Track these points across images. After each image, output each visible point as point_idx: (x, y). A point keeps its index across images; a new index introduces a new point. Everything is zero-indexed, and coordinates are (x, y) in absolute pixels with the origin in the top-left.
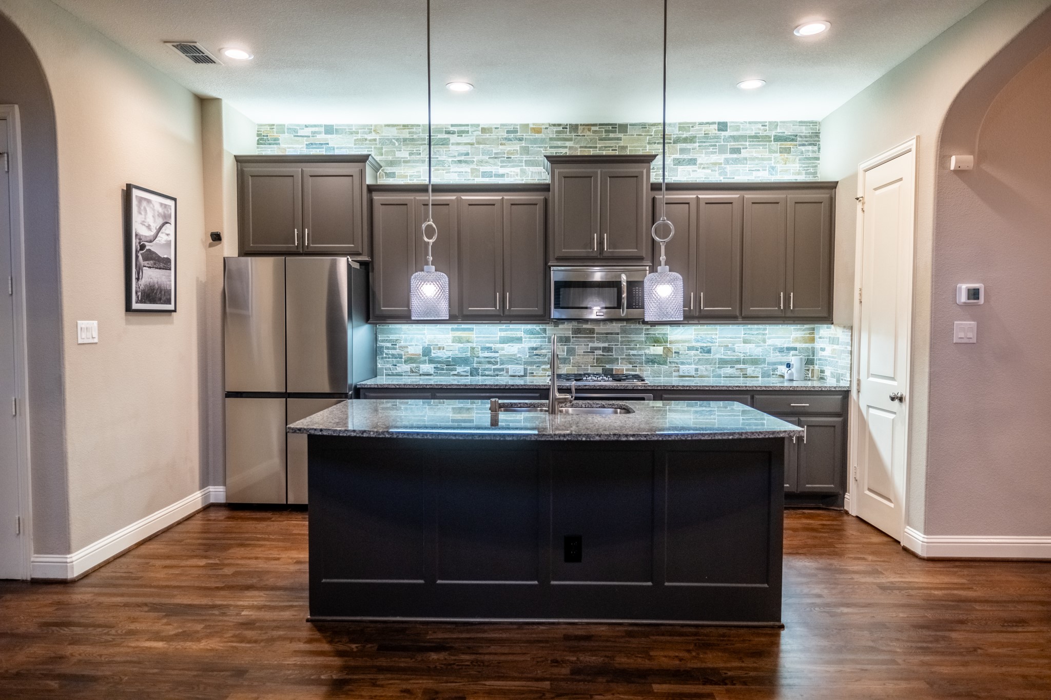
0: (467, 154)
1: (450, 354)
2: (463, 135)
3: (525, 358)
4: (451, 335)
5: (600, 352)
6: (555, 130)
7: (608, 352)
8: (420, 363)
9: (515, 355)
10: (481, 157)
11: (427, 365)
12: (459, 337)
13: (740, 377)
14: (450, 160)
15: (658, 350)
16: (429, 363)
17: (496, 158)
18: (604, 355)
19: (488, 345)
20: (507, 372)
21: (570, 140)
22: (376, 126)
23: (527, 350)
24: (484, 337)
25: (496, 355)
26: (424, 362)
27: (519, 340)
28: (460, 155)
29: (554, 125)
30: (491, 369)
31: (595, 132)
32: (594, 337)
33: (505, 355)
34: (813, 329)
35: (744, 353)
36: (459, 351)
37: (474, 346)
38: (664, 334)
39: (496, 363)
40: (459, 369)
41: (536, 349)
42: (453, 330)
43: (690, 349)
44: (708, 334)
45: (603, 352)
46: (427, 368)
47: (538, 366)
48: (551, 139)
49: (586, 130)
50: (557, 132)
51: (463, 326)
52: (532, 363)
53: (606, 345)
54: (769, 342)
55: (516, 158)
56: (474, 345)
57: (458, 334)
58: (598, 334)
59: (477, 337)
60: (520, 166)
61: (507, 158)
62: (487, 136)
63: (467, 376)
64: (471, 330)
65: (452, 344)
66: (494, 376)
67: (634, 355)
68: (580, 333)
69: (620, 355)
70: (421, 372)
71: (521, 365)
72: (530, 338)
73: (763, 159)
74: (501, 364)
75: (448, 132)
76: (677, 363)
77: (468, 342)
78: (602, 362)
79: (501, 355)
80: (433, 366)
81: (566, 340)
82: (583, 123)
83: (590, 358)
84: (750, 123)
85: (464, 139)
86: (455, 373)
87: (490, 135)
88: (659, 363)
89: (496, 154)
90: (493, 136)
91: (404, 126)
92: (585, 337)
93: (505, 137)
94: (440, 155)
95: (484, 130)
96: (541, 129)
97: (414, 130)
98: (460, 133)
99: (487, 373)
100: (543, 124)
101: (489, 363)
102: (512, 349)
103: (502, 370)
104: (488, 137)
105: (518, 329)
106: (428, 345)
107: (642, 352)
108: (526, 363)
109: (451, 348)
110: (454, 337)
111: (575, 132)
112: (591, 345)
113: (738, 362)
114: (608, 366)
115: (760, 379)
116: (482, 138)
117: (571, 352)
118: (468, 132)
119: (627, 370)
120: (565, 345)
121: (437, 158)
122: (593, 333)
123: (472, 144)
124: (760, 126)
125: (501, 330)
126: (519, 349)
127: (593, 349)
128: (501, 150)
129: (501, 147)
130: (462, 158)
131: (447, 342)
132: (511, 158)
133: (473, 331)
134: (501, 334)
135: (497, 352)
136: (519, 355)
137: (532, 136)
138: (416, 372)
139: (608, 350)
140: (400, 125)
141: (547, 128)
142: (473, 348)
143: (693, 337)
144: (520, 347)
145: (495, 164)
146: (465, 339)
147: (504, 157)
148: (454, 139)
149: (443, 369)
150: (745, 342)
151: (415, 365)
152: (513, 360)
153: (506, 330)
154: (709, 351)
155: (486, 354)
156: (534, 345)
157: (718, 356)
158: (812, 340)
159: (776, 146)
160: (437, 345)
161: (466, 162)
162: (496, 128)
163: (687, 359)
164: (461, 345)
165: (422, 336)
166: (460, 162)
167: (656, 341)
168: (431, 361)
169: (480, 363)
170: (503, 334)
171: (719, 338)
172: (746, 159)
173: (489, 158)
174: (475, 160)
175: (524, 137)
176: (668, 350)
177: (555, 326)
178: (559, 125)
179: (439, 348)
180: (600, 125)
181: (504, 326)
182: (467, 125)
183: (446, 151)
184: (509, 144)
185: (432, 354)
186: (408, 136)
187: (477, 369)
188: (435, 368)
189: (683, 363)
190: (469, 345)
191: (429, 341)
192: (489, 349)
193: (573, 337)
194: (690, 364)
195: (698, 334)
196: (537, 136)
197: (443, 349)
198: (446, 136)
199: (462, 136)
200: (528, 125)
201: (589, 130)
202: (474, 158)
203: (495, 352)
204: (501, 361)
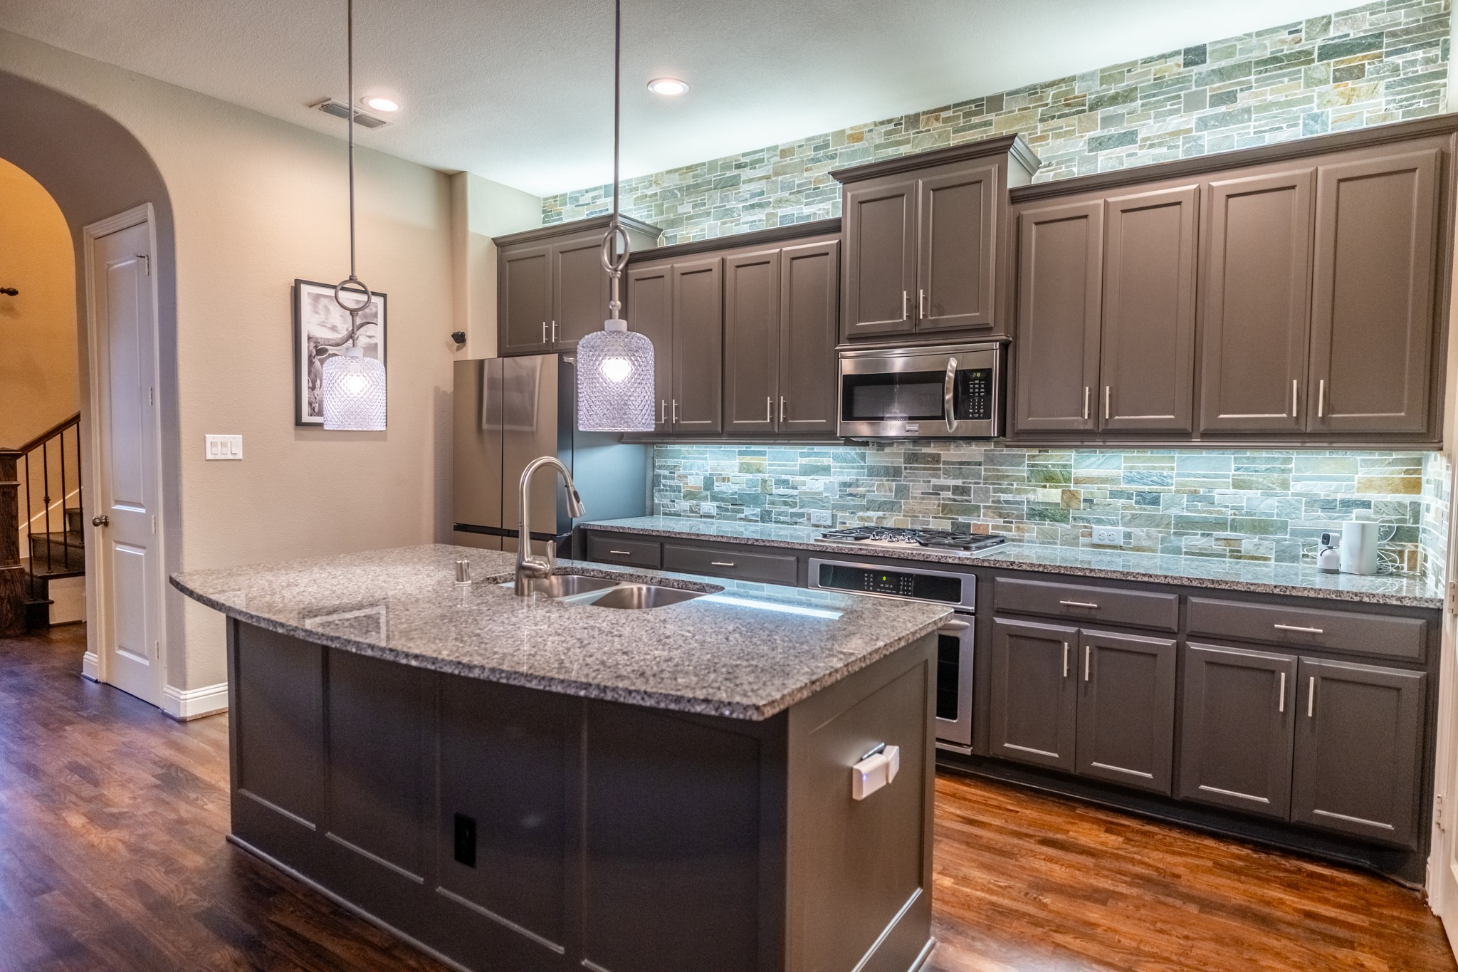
0: (762, 193)
1: (736, 488)
2: (757, 166)
3: (833, 500)
4: (737, 461)
5: (949, 494)
6: (883, 131)
7: (962, 494)
8: (701, 499)
9: (820, 494)
10: (780, 194)
11: (709, 503)
12: (747, 464)
13: (1224, 556)
14: (741, 205)
15: (1053, 495)
16: (711, 501)
17: (799, 192)
18: (955, 500)
19: (784, 477)
20: (809, 519)
21: (907, 142)
22: (657, 175)
23: (836, 486)
24: (779, 465)
25: (795, 492)
26: (705, 498)
27: (826, 470)
28: (753, 196)
29: (882, 123)
30: (787, 513)
31: (946, 120)
32: (939, 469)
33: (806, 493)
34: (1419, 462)
35: (1233, 507)
36: (747, 484)
37: (767, 478)
38: (1065, 466)
39: (794, 505)
40: (748, 511)
41: (850, 485)
42: (741, 453)
43: (1114, 494)
44: (1154, 468)
45: (953, 494)
46: (708, 506)
47: (852, 513)
48: (877, 147)
49: (932, 120)
50: (889, 133)
51: (754, 448)
52: (843, 508)
53: (959, 482)
54: (1296, 487)
55: (827, 187)
56: (766, 476)
57: (747, 459)
58: (946, 463)
59: (770, 465)
60: (831, 199)
61: (814, 189)
62: (788, 160)
63: (757, 521)
64: (763, 454)
65: (738, 474)
66: (791, 524)
67: (1007, 502)
68: (917, 461)
69: (982, 501)
70: (701, 513)
71: (828, 509)
72: (841, 467)
73: (1290, 104)
74: (802, 507)
75: (739, 166)
76: (1088, 521)
77: (759, 471)
78: (951, 512)
79: (801, 493)
80: (715, 504)
81: (895, 473)
82: (926, 109)
83: (933, 504)
84: (1259, 34)
85: (760, 172)
86: (742, 516)
87: (792, 159)
88: (1054, 519)
89: (799, 185)
90: (796, 159)
91: (688, 168)
92: (925, 469)
93: (812, 157)
94: (728, 202)
95: (785, 153)
96: (862, 133)
97: (699, 172)
98: (753, 164)
99: (782, 518)
100: (865, 125)
101: (785, 503)
102: (816, 484)
103: (802, 515)
104: (789, 162)
105: (825, 453)
106: (711, 474)
107: (1023, 497)
108: (834, 507)
109: (738, 480)
110: (742, 464)
111: (914, 128)
112: (934, 481)
113: (1220, 524)
114: (961, 519)
115: (1272, 562)
116: (781, 166)
117: (902, 491)
118: (762, 160)
119: (994, 527)
120: (892, 480)
121: (725, 206)
122: (938, 462)
123: (767, 178)
124: (1284, 35)
125: (802, 455)
126: (825, 484)
127: (937, 490)
128: (806, 178)
129: (806, 174)
130: (756, 200)
131: (733, 472)
132: (819, 188)
133: (765, 455)
134: (802, 461)
135: (796, 488)
136: (825, 494)
137: (849, 147)
138: (696, 512)
139: (962, 490)
140: (681, 169)
141: (871, 131)
142: (764, 481)
143: (1121, 472)
144: (827, 481)
145: (798, 202)
146: (754, 468)
147: (810, 189)
148: (746, 174)
149: (727, 510)
150: (1238, 485)
151: (694, 502)
152: (816, 500)
153: (809, 455)
154: (1155, 501)
155: (782, 491)
156: (847, 479)
157: (1174, 511)
158: (1415, 486)
159: (1323, 69)
160: (721, 475)
161: (760, 205)
162: (800, 146)
163: (1108, 514)
164: (750, 476)
165: (703, 462)
166: (753, 206)
167: (1049, 479)
168: (714, 498)
169: (773, 503)
170: (805, 461)
171: (1178, 475)
172: (1248, 111)
173: (791, 194)
174: (771, 200)
175: (838, 152)
176: (1070, 496)
177: (878, 450)
178: (890, 121)
179: (724, 480)
180: (956, 106)
181: (806, 449)
182: (762, 150)
183: (736, 194)
184: (818, 168)
185: (715, 488)
186: (691, 182)
187: (769, 513)
188: (718, 507)
189: (1099, 521)
190: (760, 476)
191: (711, 468)
192: (785, 483)
193: (906, 468)
194: (1114, 524)
195: (1132, 468)
196: (857, 145)
197: (728, 481)
198: (736, 172)
199: (755, 168)
200: (843, 132)
201: (937, 119)
202: (770, 197)
203: (793, 488)
204: (800, 501)
